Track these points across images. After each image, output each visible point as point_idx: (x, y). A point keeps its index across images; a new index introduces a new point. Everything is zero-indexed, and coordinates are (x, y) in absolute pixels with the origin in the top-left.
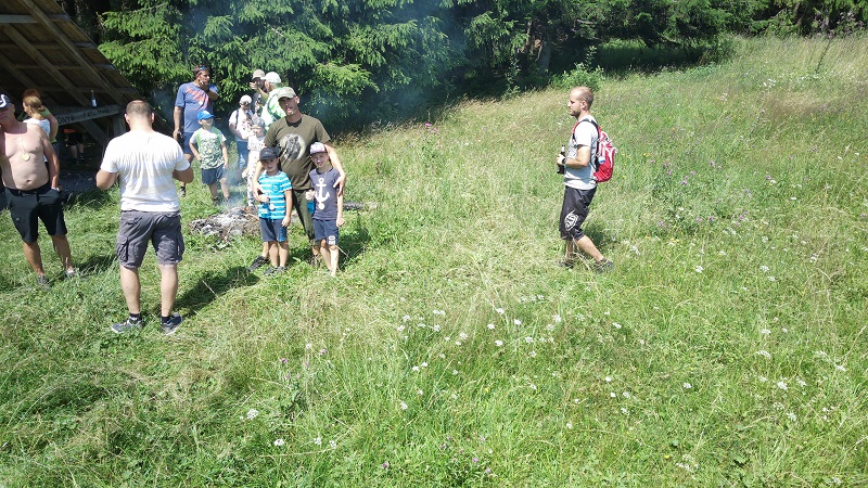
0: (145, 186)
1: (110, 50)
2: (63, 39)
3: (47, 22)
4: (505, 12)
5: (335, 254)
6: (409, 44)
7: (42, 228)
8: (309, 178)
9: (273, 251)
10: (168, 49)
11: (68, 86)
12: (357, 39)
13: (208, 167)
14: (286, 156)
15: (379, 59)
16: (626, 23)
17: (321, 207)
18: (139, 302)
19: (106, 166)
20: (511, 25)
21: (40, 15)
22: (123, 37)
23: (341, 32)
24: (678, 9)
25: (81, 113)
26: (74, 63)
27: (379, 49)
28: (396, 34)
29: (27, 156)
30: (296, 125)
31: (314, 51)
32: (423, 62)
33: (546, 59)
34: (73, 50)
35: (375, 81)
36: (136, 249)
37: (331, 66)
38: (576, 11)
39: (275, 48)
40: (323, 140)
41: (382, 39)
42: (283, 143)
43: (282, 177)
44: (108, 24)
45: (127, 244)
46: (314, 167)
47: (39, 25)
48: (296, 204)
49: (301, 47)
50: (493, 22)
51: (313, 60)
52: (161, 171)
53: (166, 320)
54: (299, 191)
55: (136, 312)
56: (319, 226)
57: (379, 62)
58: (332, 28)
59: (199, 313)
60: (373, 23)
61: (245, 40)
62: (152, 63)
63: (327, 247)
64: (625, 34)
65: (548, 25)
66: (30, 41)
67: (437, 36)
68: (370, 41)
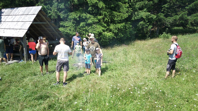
0: (62, 55)
1: (61, 29)
2: (51, 27)
3: (49, 23)
4: (147, 21)
5: (100, 72)
6: (123, 28)
7: (44, 64)
8: (95, 55)
9: (87, 70)
10: (73, 29)
11: (52, 36)
12: (112, 27)
13: (78, 53)
14: (91, 50)
15: (116, 31)
16: (177, 23)
17: (98, 61)
18: (59, 79)
19: (55, 51)
20: (148, 24)
21: (48, 22)
22: (64, 27)
23: (108, 25)
24: (191, 20)
25: (54, 41)
26: (53, 31)
27: (117, 29)
28: (120, 26)
29: (44, 49)
30: (93, 44)
31: (102, 29)
32: (127, 32)
33: (158, 31)
34: (53, 29)
35: (115, 36)
36: (59, 68)
37: (106, 33)
38: (165, 21)
39: (94, 29)
40: (99, 47)
41: (117, 27)
42: (91, 47)
43: (90, 55)
44: (61, 24)
45: (58, 67)
46: (97, 53)
47: (47, 24)
48: (93, 61)
49: (99, 29)
50: (144, 23)
51: (102, 31)
52: (65, 52)
53: (64, 83)
54: (93, 58)
55: (58, 81)
56: (97, 65)
57: (116, 32)
58: (107, 25)
59: (71, 83)
60: (115, 23)
61: (88, 27)
62: (69, 32)
63: (98, 70)
64: (178, 26)
65: (158, 24)
66: (46, 27)
67: (130, 26)
68: (115, 27)
